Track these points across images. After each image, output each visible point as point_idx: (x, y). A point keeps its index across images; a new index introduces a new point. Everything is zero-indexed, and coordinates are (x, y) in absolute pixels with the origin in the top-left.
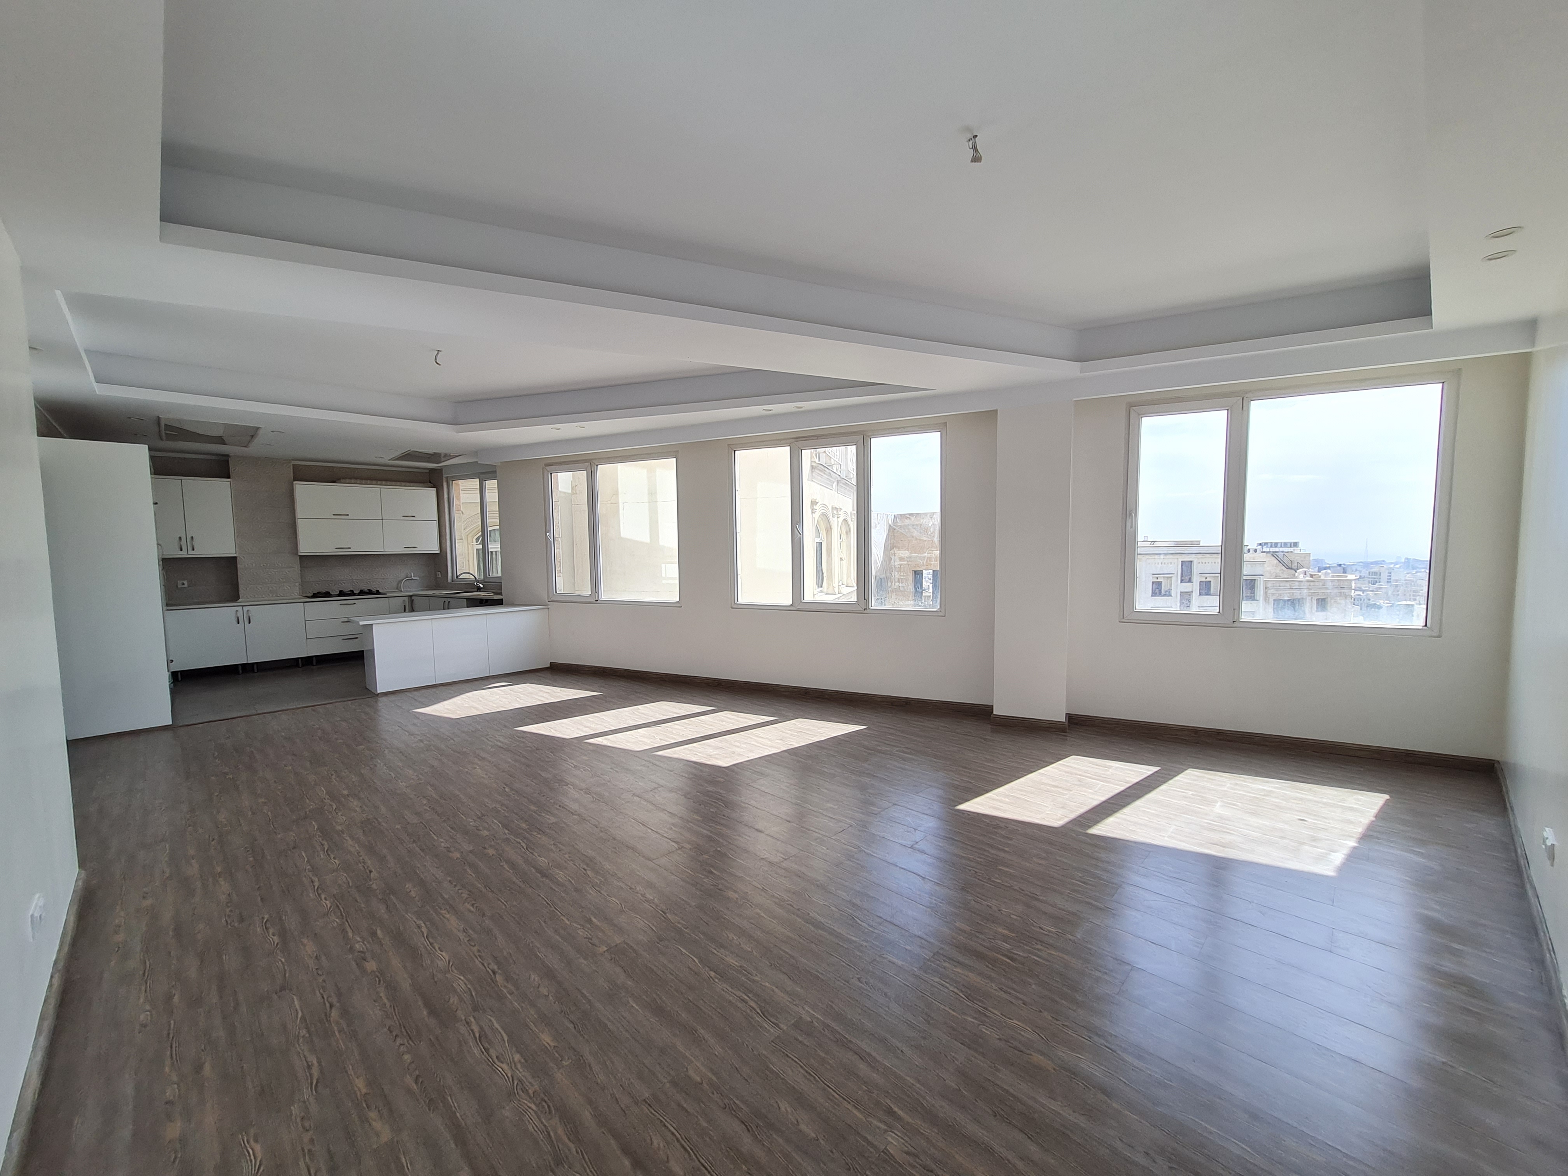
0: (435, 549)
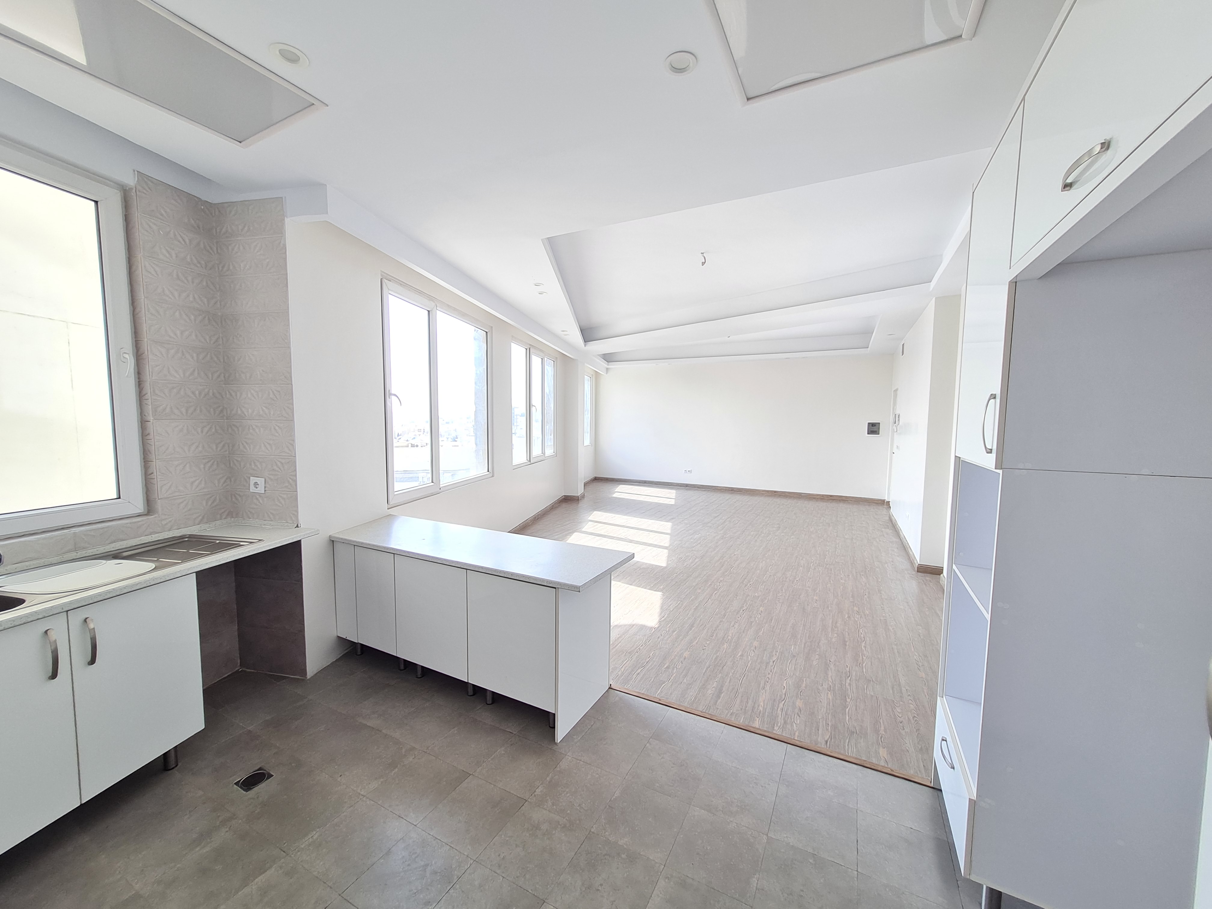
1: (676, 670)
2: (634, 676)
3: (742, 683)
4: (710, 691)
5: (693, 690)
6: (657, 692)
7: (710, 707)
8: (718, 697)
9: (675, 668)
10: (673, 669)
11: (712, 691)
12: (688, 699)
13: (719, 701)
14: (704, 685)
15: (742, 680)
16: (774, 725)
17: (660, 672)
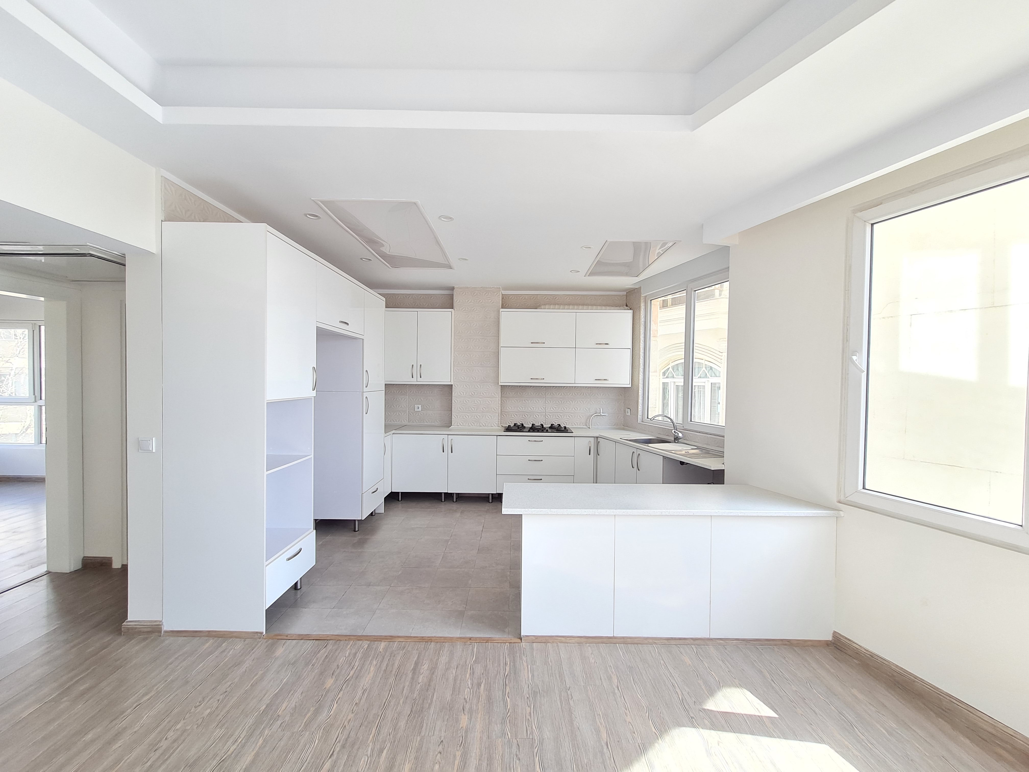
0: (625, 382)
1: (468, 685)
2: (508, 660)
3: (388, 691)
4: (425, 668)
5: (443, 662)
6: (477, 649)
7: (424, 650)
8: (416, 664)
9: (470, 687)
10: (472, 685)
11: (423, 669)
12: (446, 650)
13: (415, 659)
14: (433, 673)
15: (388, 697)
16: (366, 649)
17: (484, 675)
